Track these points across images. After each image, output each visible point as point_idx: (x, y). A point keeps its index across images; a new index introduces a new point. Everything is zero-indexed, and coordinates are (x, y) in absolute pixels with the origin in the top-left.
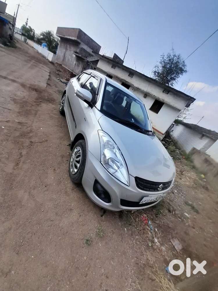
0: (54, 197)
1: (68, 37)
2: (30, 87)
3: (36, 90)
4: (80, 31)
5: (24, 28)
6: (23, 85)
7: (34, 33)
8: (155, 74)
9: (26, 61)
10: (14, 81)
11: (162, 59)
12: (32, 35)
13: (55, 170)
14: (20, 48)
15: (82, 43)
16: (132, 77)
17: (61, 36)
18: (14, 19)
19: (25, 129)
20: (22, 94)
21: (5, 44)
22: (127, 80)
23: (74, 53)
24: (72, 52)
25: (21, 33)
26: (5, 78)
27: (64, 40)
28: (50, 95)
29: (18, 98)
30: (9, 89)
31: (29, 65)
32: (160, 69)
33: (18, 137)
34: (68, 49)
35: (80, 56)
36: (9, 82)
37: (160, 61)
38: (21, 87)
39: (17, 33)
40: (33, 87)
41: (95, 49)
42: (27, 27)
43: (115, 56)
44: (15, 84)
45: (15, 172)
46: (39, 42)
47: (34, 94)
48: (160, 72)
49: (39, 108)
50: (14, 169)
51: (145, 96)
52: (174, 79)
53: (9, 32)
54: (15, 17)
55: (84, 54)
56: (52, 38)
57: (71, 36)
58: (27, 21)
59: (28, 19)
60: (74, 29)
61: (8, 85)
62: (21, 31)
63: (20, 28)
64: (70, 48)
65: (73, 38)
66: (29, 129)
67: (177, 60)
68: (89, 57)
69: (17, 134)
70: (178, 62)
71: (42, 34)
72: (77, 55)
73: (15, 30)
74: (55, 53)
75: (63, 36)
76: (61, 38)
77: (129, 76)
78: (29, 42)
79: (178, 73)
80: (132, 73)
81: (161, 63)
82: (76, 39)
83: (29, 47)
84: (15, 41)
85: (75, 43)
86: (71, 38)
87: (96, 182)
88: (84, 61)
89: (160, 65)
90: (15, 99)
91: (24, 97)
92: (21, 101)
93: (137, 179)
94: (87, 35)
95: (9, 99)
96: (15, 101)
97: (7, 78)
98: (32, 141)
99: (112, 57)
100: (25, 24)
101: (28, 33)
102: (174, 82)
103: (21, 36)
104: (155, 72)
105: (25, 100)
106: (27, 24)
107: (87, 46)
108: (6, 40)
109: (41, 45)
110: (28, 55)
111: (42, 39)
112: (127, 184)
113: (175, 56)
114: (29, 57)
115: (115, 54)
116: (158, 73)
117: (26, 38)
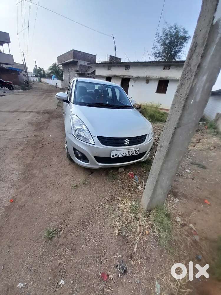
0: (56, 169)
1: (67, 61)
2: (43, 112)
3: (48, 113)
4: (74, 52)
5: (35, 70)
6: (38, 113)
7: (44, 71)
8: (156, 56)
9: (40, 95)
10: (31, 112)
11: (157, 37)
12: (43, 73)
13: (58, 156)
14: (36, 88)
15: (79, 61)
16: (129, 70)
17: (62, 63)
18: (25, 66)
19: (39, 138)
20: (37, 118)
21: (24, 89)
22: (125, 75)
23: (75, 72)
24: (74, 72)
25: (35, 76)
26: (25, 112)
27: (65, 65)
28: (59, 113)
29: (34, 122)
30: (27, 118)
31: (43, 97)
32: (160, 48)
33: (35, 144)
34: (70, 72)
35: (80, 72)
36: (28, 113)
37: (157, 40)
38: (36, 114)
39: (32, 77)
40: (45, 111)
41: (92, 61)
42: (37, 68)
43: (111, 57)
44: (32, 114)
45: (32, 162)
46: (49, 76)
47: (47, 116)
48: (161, 51)
49: (49, 124)
50: (31, 161)
51: (147, 81)
52: (180, 51)
53: (25, 78)
54: (24, 64)
55: (84, 69)
56: (58, 68)
57: (69, 60)
58: (36, 64)
59: (35, 62)
60: (69, 52)
61: (27, 116)
62: (34, 73)
63: (33, 72)
64: (71, 70)
65: (71, 60)
66: (42, 138)
67: (175, 31)
68: (89, 70)
69: (34, 142)
70: (177, 32)
71: (50, 69)
72: (78, 72)
73: (29, 76)
74: (62, 80)
75: (63, 63)
76: (63, 65)
77: (125, 70)
78: (43, 80)
79: (181, 44)
80: (127, 66)
81: (158, 42)
82: (73, 60)
83: (43, 84)
84: (32, 84)
85: (74, 63)
86: (69, 61)
87: (75, 150)
88: (85, 75)
89: (159, 44)
90: (32, 123)
91: (39, 120)
92: (37, 123)
93: (99, 138)
94: (81, 52)
95: (28, 124)
96: (32, 124)
97: (26, 111)
98: (43, 144)
99: (109, 60)
100: (35, 67)
101: (39, 73)
102: (179, 54)
103: (35, 78)
104: (155, 54)
105: (39, 121)
106: (36, 66)
107: (84, 61)
108: (24, 86)
109: (51, 78)
110: (42, 90)
111: (51, 73)
112: (93, 144)
113: (171, 28)
114: (43, 91)
115: (110, 56)
116: (159, 53)
117: (40, 78)
